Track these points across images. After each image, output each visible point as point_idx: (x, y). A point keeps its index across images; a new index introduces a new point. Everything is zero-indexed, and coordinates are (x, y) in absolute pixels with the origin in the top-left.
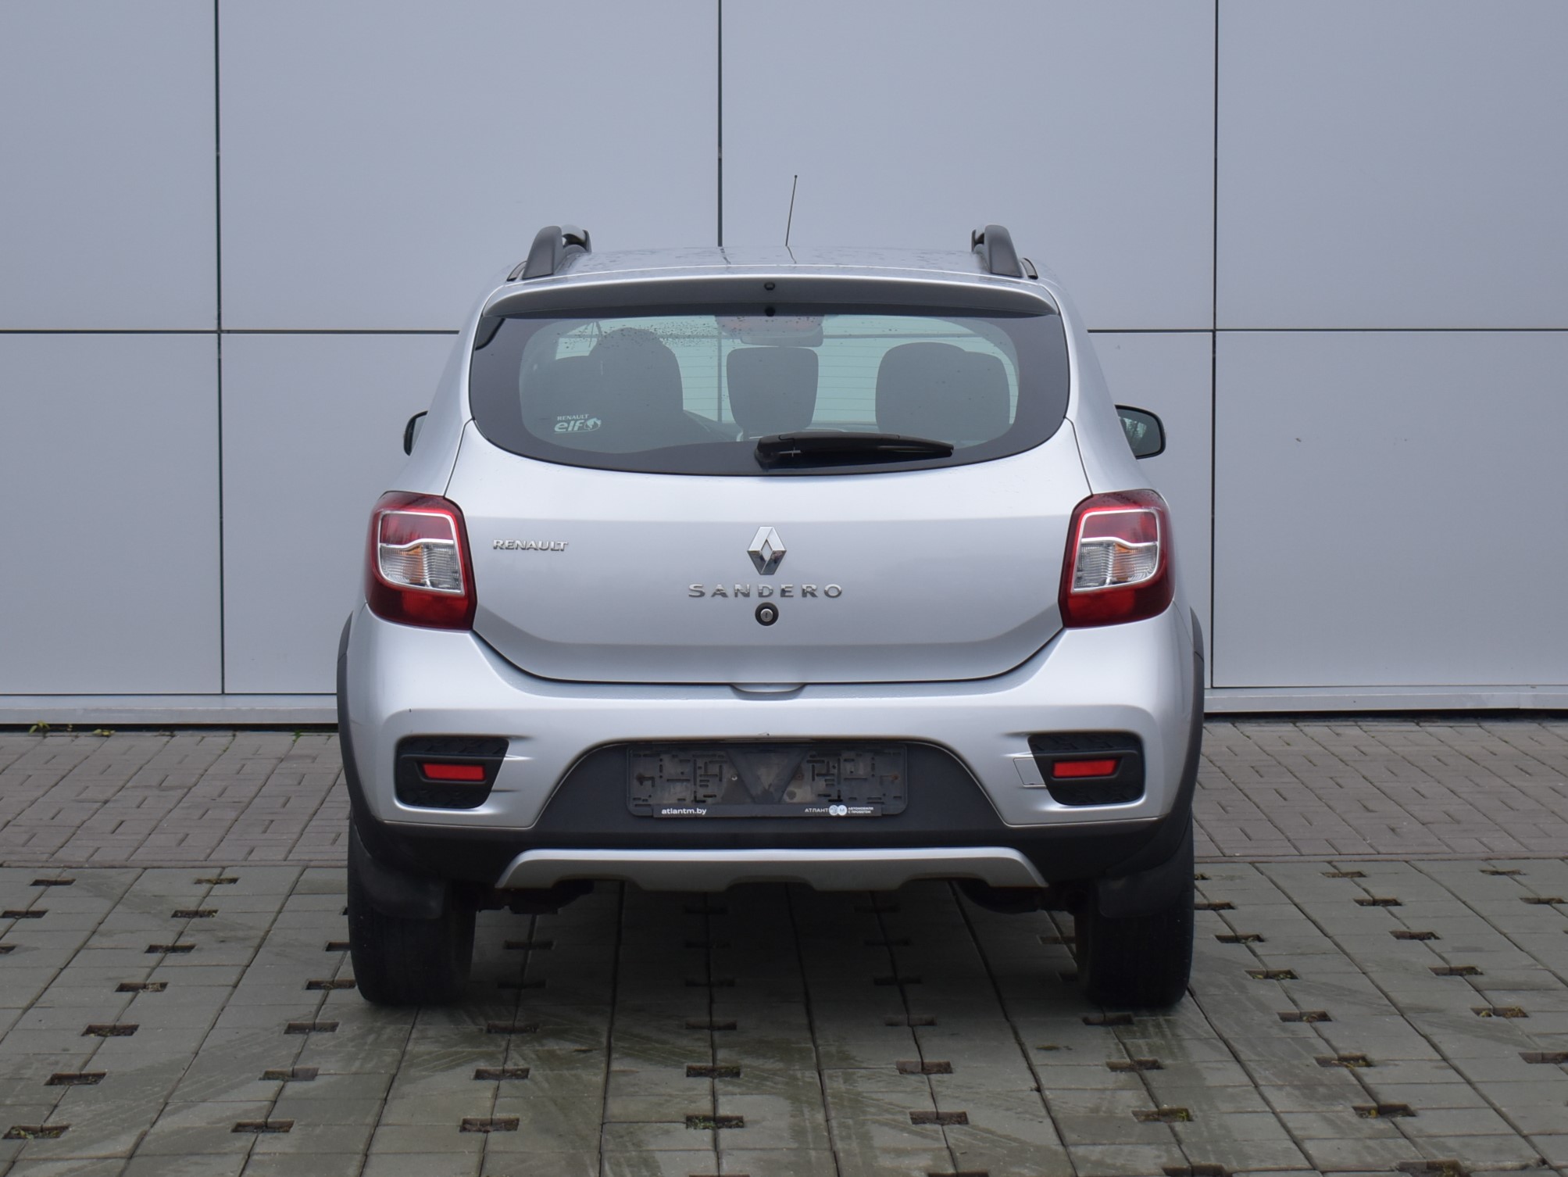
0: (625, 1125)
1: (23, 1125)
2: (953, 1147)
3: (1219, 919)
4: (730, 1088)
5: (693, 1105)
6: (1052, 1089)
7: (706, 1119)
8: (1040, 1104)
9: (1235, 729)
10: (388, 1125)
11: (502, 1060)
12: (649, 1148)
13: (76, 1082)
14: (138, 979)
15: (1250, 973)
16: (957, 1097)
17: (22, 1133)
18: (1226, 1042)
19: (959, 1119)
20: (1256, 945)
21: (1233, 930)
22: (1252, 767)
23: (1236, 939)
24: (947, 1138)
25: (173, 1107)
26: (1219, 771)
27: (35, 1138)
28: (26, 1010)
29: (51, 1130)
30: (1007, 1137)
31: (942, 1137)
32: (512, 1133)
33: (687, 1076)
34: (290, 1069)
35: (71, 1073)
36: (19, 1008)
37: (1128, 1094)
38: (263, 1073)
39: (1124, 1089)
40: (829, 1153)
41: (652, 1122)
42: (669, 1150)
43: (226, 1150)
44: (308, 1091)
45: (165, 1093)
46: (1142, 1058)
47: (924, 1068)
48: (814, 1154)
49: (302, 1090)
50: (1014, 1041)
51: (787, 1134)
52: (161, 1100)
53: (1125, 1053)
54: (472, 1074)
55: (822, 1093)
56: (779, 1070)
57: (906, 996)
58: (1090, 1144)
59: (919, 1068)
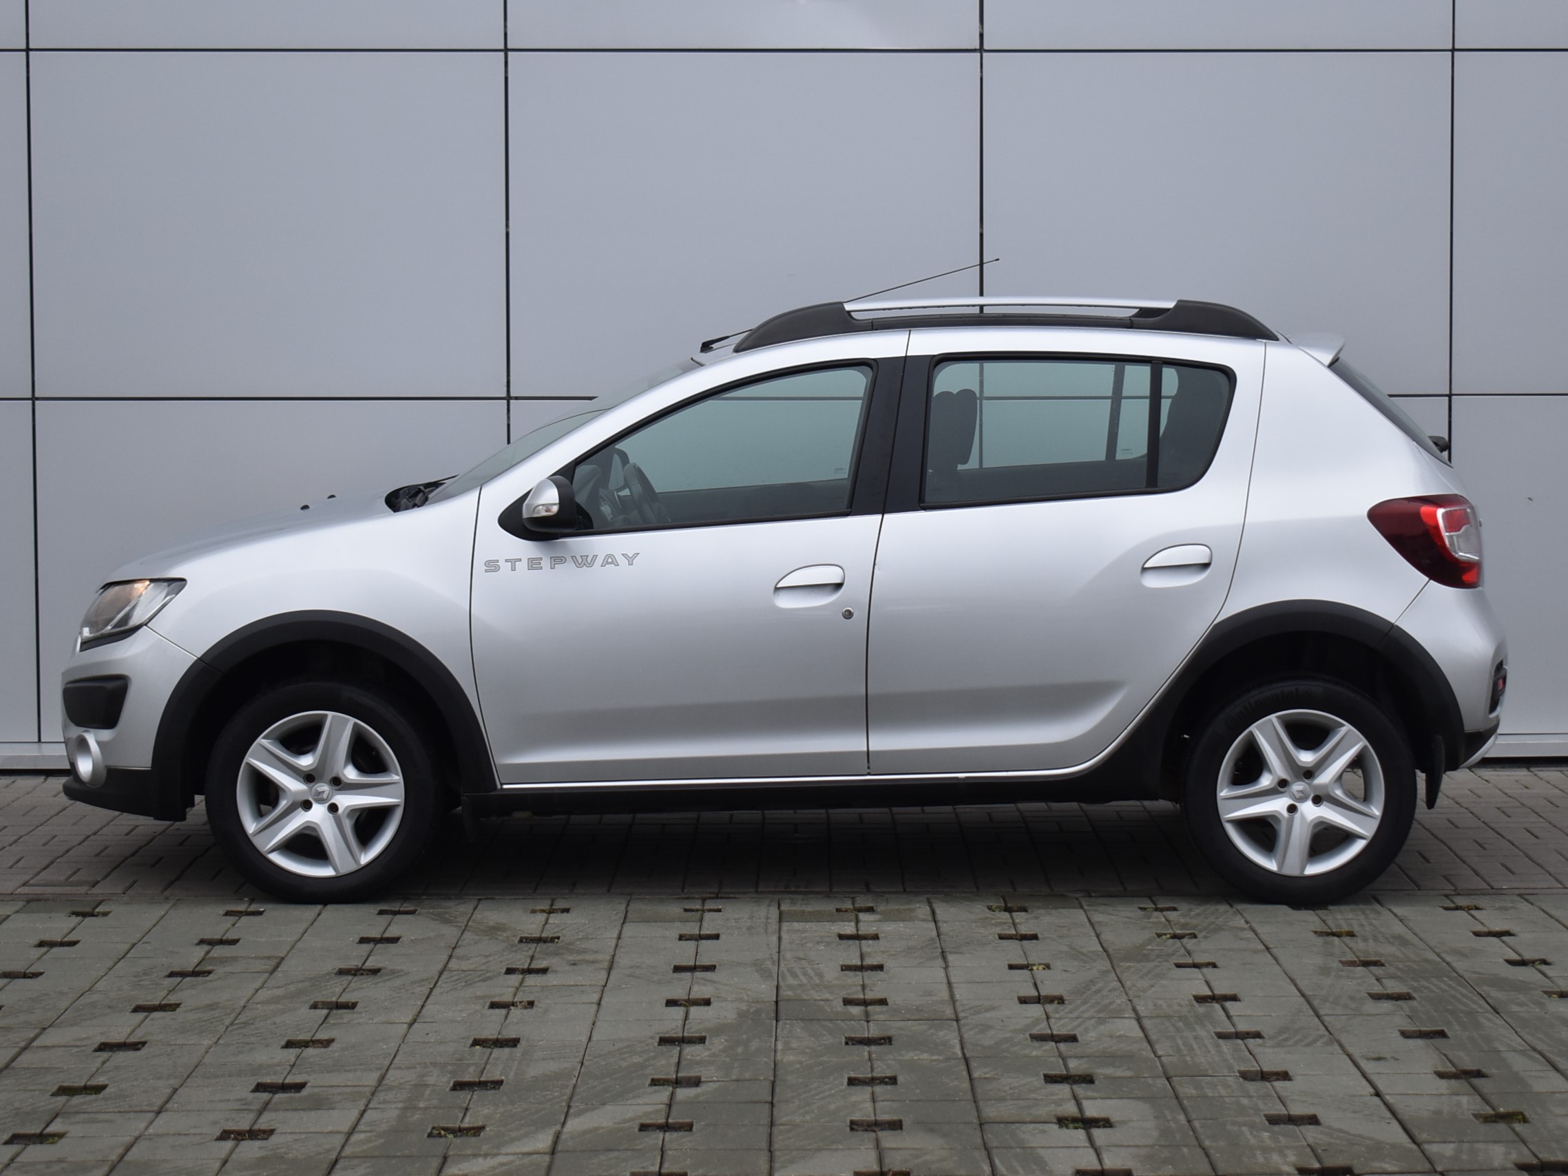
0: (1002, 1125)
1: (442, 1125)
2: (1313, 1145)
3: (1504, 945)
4: (1090, 1094)
5: (1061, 1108)
6: (1391, 1094)
7: (1074, 1121)
8: (1383, 1107)
9: (1472, 773)
10: (782, 1125)
11: (869, 1069)
12: (1031, 1145)
13: (476, 1088)
14: (507, 998)
15: (1545, 992)
16: (1304, 1102)
17: (443, 1132)
18: (1541, 1053)
19: (1310, 1121)
20: (1544, 968)
21: (1520, 955)
22: (1498, 808)
23: (1523, 963)
24: (1306, 1137)
25: (576, 1110)
27: (455, 1137)
28: (411, 1025)
29: (469, 1129)
30: (1360, 1136)
31: (1300, 1135)
32: (899, 1132)
33: (1045, 1082)
34: (675, 1076)
35: (471, 1080)
36: (405, 1023)
37: (1464, 1100)
38: (650, 1080)
39: (1458, 1094)
40: (1199, 1150)
41: (1026, 1123)
42: (1050, 1147)
43: (639, 1147)
44: (697, 1096)
45: (565, 1097)
46: (1466, 1068)
47: (1264, 1076)
48: (1185, 1150)
49: (692, 1095)
50: (1341, 1052)
51: (1155, 1134)
52: (564, 1104)
53: (1448, 1063)
54: (845, 1081)
55: (1177, 1098)
56: (1131, 1077)
57: (1229, 1012)
58: (1440, 1142)
59: (1260, 1075)
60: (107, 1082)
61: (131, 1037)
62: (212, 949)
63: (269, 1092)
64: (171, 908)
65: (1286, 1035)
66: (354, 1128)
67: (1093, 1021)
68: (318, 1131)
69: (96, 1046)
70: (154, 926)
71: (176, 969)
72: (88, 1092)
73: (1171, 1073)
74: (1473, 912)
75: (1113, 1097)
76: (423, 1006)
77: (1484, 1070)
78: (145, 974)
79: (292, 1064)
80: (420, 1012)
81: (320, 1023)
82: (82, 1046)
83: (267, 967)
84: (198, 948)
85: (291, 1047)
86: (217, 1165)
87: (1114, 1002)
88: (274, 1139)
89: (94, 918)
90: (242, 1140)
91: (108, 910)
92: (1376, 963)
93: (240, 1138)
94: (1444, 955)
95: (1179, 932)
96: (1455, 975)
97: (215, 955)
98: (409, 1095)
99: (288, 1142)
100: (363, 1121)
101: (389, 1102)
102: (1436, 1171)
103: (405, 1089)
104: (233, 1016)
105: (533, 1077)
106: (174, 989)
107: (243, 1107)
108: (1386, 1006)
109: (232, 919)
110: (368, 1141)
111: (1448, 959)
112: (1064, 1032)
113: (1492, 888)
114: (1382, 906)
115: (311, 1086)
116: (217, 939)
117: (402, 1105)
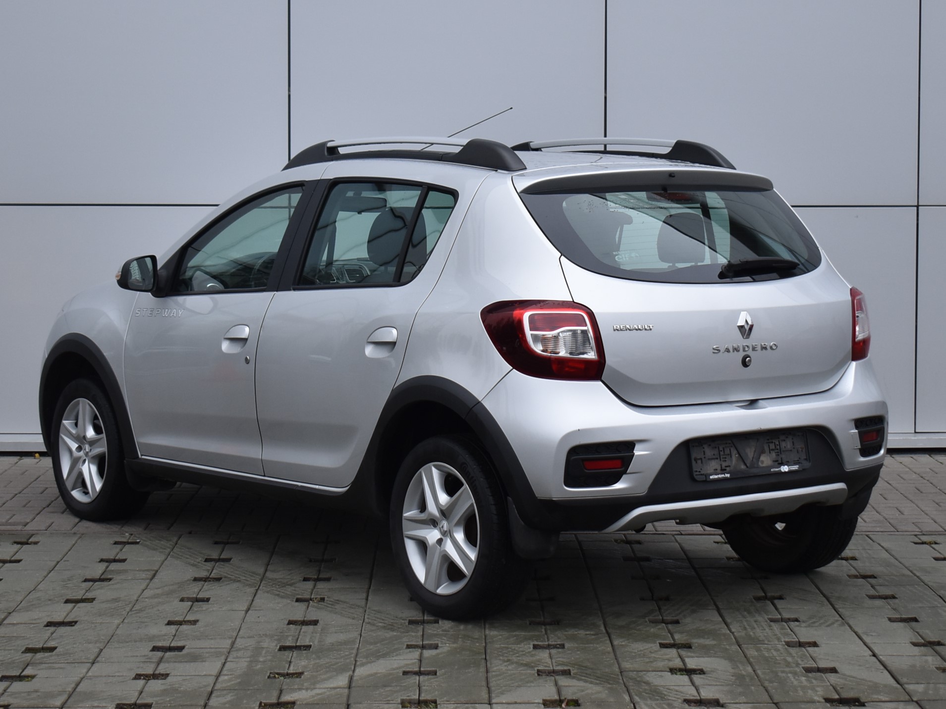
0: (635, 673)
1: (276, 671)
2: (834, 685)
4: (689, 654)
5: (671, 663)
6: (882, 655)
7: (681, 670)
8: (878, 663)
9: (931, 458)
10: (493, 672)
11: (546, 639)
12: (654, 684)
14: (307, 596)
16: (828, 659)
17: (277, 676)
19: (832, 671)
24: (829, 680)
25: (361, 663)
26: (928, 482)
27: (285, 678)
28: (247, 611)
29: (293, 674)
30: (863, 680)
31: (826, 679)
32: (568, 676)
33: (661, 648)
34: (421, 643)
35: (290, 645)
36: (243, 610)
37: (930, 659)
38: (406, 645)
39: (925, 656)
40: (761, 687)
41: (650, 671)
42: (666, 686)
43: (405, 684)
44: (438, 654)
45: (353, 655)
46: (931, 640)
47: (801, 645)
48: (753, 688)
49: (434, 654)
50: (850, 630)
51: (733, 678)
52: (352, 659)
53: (919, 637)
54: (532, 646)
55: (745, 657)
56: (715, 645)
57: (776, 606)
58: (915, 684)
59: (798, 644)
60: (56, 645)
61: (67, 618)
62: (109, 565)
63: (162, 651)
64: (79, 538)
65: (814, 620)
66: (220, 673)
67: (689, 611)
68: (197, 674)
69: (45, 623)
70: (69, 550)
71: (89, 577)
72: (46, 651)
73: (741, 643)
74: (934, 546)
75: (704, 656)
76: (253, 600)
77: (942, 641)
78: (69, 580)
79: (174, 634)
80: (251, 604)
81: (188, 610)
82: (36, 623)
83: (148, 576)
84: (101, 564)
85: (171, 625)
86: (137, 694)
87: (701, 599)
88: (169, 679)
89: (28, 545)
91: (37, 540)
92: (873, 577)
93: (147, 679)
94: (915, 572)
96: (923, 584)
97: (113, 569)
98: (252, 654)
99: (179, 681)
100: (225, 669)
101: (240, 658)
102: (913, 701)
103: (249, 650)
104: (130, 606)
105: (330, 643)
106: (89, 589)
107: (147, 660)
108: (879, 602)
109: (119, 546)
110: (230, 680)
111: (918, 574)
112: (670, 617)
114: (874, 542)
115: (188, 648)
116: (112, 559)
117: (249, 659)
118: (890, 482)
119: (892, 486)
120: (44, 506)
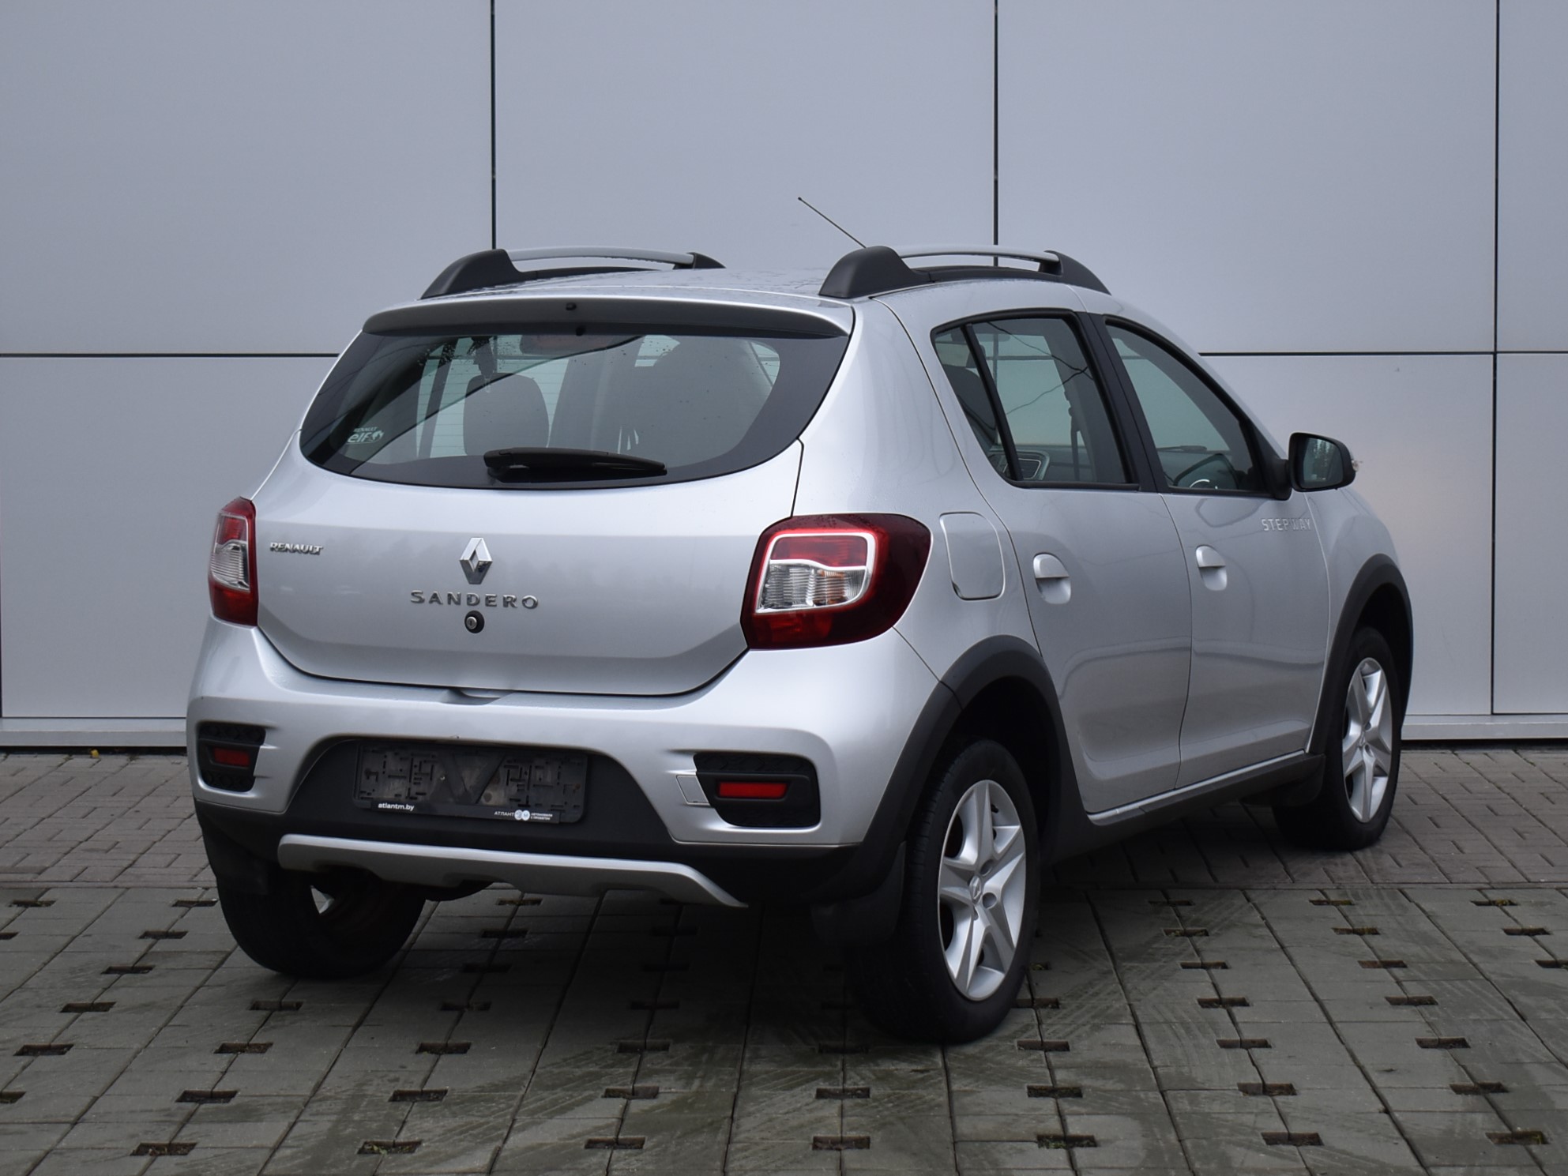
0: (977, 1144)
1: (375, 1140)
2: (1312, 1168)
3: (1537, 945)
4: (1075, 1108)
5: (1042, 1125)
6: (1400, 1111)
7: (1056, 1139)
8: (1391, 1126)
9: (1518, 756)
10: (740, 1142)
11: (841, 1080)
12: (1008, 1166)
13: (418, 1099)
14: (462, 999)
16: (1307, 1119)
17: (376, 1148)
19: (1312, 1141)
21: (1553, 956)
22: (1542, 794)
23: (1556, 964)
24: (1305, 1160)
25: (520, 1124)
26: (1508, 797)
27: (389, 1153)
28: (356, 1028)
29: (404, 1145)
30: (1365, 1158)
31: (1299, 1157)
32: (865, 1151)
33: (1029, 1096)
34: (631, 1087)
35: (413, 1089)
36: (350, 1026)
37: (1479, 1117)
38: (604, 1091)
39: (1472, 1112)
41: (1003, 1141)
42: (1026, 1169)
43: (584, 1166)
44: (653, 1109)
45: (511, 1110)
46: (1485, 1081)
47: (1266, 1090)
48: (1173, 1173)
49: (646, 1108)
50: (1352, 1063)
51: (1142, 1154)
52: (509, 1117)
53: (1466, 1076)
54: (814, 1093)
55: (1170, 1113)
56: (1122, 1091)
57: (1235, 1018)
58: (1449, 1166)
59: (1261, 1089)
60: (23, 1090)
61: (57, 1040)
62: (156, 943)
63: (197, 1102)
64: (120, 896)
65: (1293, 1044)
66: (281, 1143)
67: (1087, 1028)
68: (242, 1145)
69: (19, 1049)
70: (99, 917)
71: (114, 965)
72: (5, 1100)
73: (1165, 1087)
74: (1507, 908)
75: (1100, 1112)
77: (1504, 1084)
78: (81, 970)
79: (224, 1070)
80: (367, 1014)
81: (259, 1026)
82: (4, 1049)
83: (212, 963)
84: (141, 941)
85: (223, 1052)
87: (1112, 1006)
88: (194, 1154)
89: (36, 908)
90: (161, 1155)
91: (51, 899)
92: (1400, 965)
93: (158, 1152)
94: (1471, 956)
95: (1189, 929)
96: (1481, 977)
97: (159, 950)
98: (344, 1106)
99: (207, 1158)
100: (291, 1135)
101: (322, 1114)
103: (340, 1099)
104: (167, 1017)
105: (479, 1087)
106: (108, 988)
107: (164, 1119)
108: (1406, 1012)
109: (181, 910)
110: (293, 1157)
111: (1475, 959)
112: (1054, 1040)
113: (1529, 882)
114: (1410, 901)
115: (241, 1096)
116: (163, 932)
117: (334, 1118)
118: (1448, 797)
119: (1449, 803)
120: (81, 840)
